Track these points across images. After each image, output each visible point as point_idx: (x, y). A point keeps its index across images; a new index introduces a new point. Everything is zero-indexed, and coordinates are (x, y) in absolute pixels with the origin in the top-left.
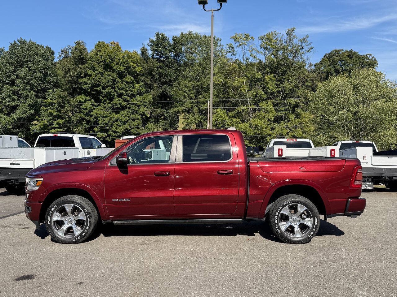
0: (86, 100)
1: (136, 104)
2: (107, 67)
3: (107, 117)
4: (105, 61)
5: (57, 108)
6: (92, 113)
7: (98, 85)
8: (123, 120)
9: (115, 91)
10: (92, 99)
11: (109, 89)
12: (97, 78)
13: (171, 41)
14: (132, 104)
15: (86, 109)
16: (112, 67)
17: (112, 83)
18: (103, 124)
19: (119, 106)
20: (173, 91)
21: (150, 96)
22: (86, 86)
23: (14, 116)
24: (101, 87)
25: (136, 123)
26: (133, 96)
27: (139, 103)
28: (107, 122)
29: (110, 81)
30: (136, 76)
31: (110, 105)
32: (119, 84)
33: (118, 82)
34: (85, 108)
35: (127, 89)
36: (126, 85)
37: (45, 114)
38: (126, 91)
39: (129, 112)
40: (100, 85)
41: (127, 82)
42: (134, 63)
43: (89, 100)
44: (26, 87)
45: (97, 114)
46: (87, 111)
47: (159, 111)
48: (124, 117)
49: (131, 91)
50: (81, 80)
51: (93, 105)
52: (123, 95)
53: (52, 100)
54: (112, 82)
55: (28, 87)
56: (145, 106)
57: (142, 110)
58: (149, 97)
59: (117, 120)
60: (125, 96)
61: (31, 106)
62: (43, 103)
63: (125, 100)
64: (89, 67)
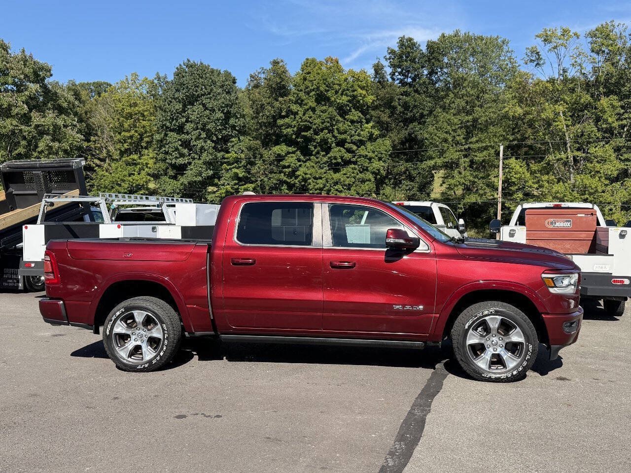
0: (289, 153)
1: (367, 156)
2: (321, 98)
3: (321, 178)
4: (318, 88)
5: (245, 167)
6: (298, 173)
7: (307, 128)
8: (347, 183)
9: (334, 136)
10: (297, 151)
11: (325, 134)
12: (306, 117)
13: (424, 48)
14: (360, 156)
15: (289, 167)
16: (328, 99)
17: (329, 124)
18: (316, 190)
19: (340, 160)
20: (423, 133)
21: (388, 142)
22: (288, 130)
23: (184, 180)
24: (311, 131)
25: (366, 187)
26: (361, 143)
27: (370, 155)
28: (322, 186)
29: (326, 120)
30: (364, 109)
31: (325, 159)
32: (340, 125)
33: (338, 121)
34: (287, 164)
35: (353, 132)
36: (350, 126)
37: (228, 175)
38: (351, 136)
39: (356, 169)
40: (311, 128)
41: (352, 122)
42: (362, 88)
43: (294, 153)
44: (200, 135)
45: (306, 174)
46: (290, 169)
47: (402, 166)
48: (348, 177)
49: (359, 135)
50: (280, 122)
51: (299, 160)
52: (346, 142)
53: (237, 154)
54: (328, 122)
55: (204, 135)
56: (380, 159)
57: (376, 165)
58: (385, 145)
59: (336, 183)
60: (349, 143)
61: (208, 164)
62: (225, 158)
63: (349, 151)
64: (294, 99)
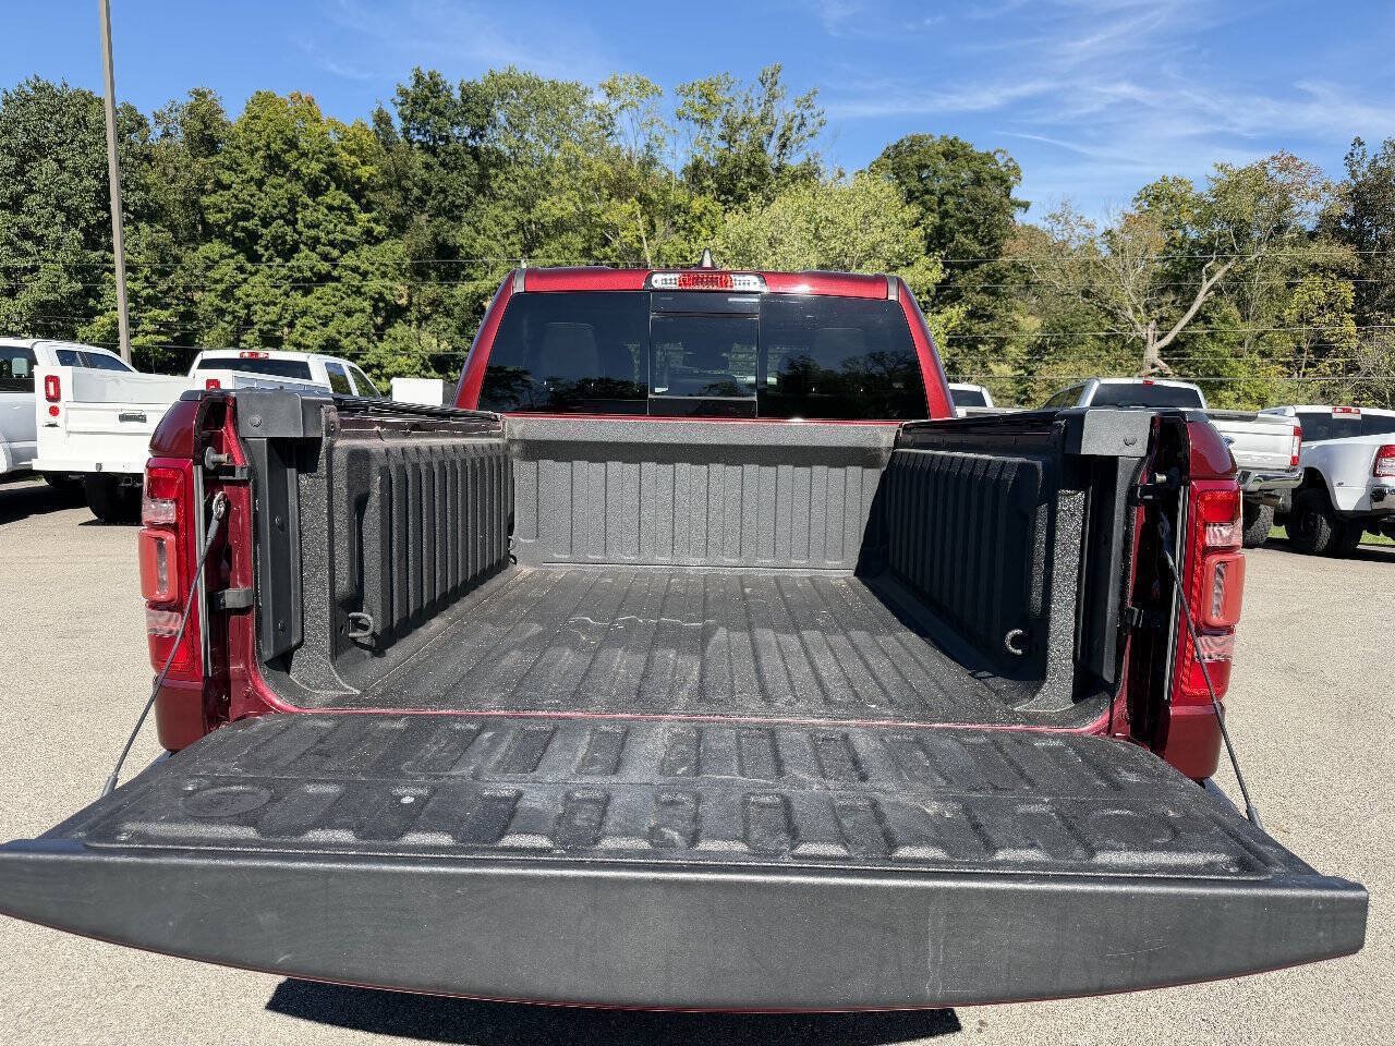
0: (222, 257)
1: (359, 268)
2: (275, 163)
3: (275, 304)
4: (268, 146)
5: (146, 279)
6: (238, 293)
7: (246, 216)
8: (321, 313)
9: (295, 231)
10: (238, 253)
11: (278, 226)
12: (244, 195)
13: (457, 95)
14: (345, 267)
15: (221, 281)
16: (286, 167)
17: (285, 210)
18: (265, 323)
19: (309, 274)
20: (461, 236)
21: (400, 248)
22: (219, 215)
23: (27, 298)
24: (256, 221)
25: (357, 320)
26: (348, 246)
27: (364, 267)
28: (274, 318)
29: (280, 203)
30: (357, 189)
31: (284, 271)
32: (308, 213)
33: (305, 206)
34: (218, 277)
35: (332, 226)
36: (327, 215)
38: (328, 233)
39: (339, 290)
40: (255, 215)
41: (331, 208)
42: (352, 152)
43: (231, 256)
44: (54, 217)
45: (248, 296)
46: (225, 286)
47: (431, 290)
48: (325, 304)
49: (343, 232)
50: (205, 200)
51: (241, 269)
52: (319, 243)
53: (132, 254)
54: (285, 206)
55: (61, 217)
56: (384, 275)
57: (374, 285)
58: (397, 250)
59: (304, 313)
60: (324, 245)
61: (76, 271)
62: (108, 262)
63: (325, 257)
64: (227, 162)
